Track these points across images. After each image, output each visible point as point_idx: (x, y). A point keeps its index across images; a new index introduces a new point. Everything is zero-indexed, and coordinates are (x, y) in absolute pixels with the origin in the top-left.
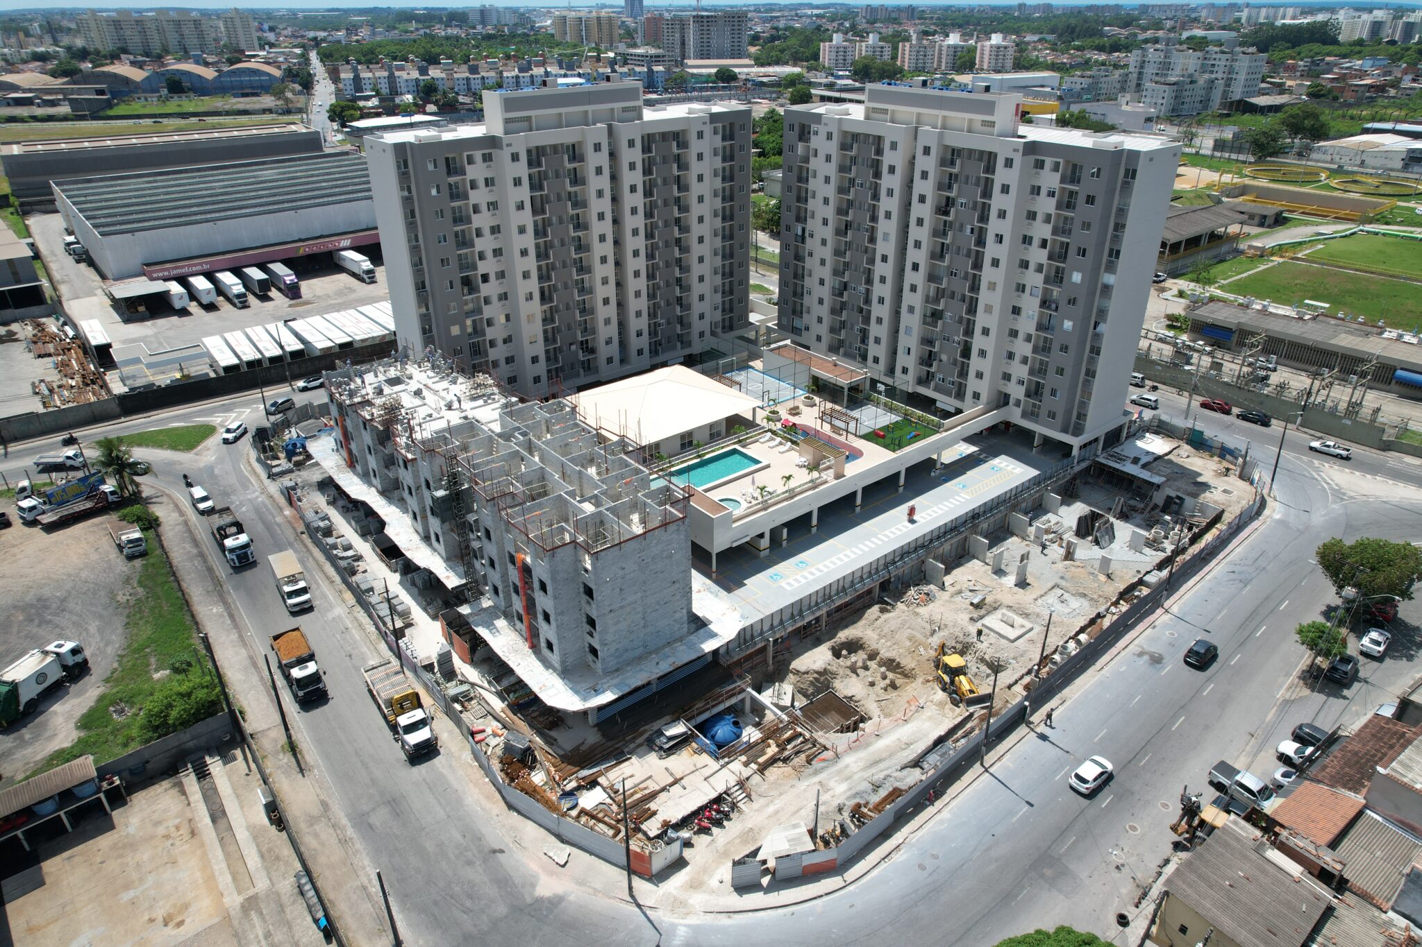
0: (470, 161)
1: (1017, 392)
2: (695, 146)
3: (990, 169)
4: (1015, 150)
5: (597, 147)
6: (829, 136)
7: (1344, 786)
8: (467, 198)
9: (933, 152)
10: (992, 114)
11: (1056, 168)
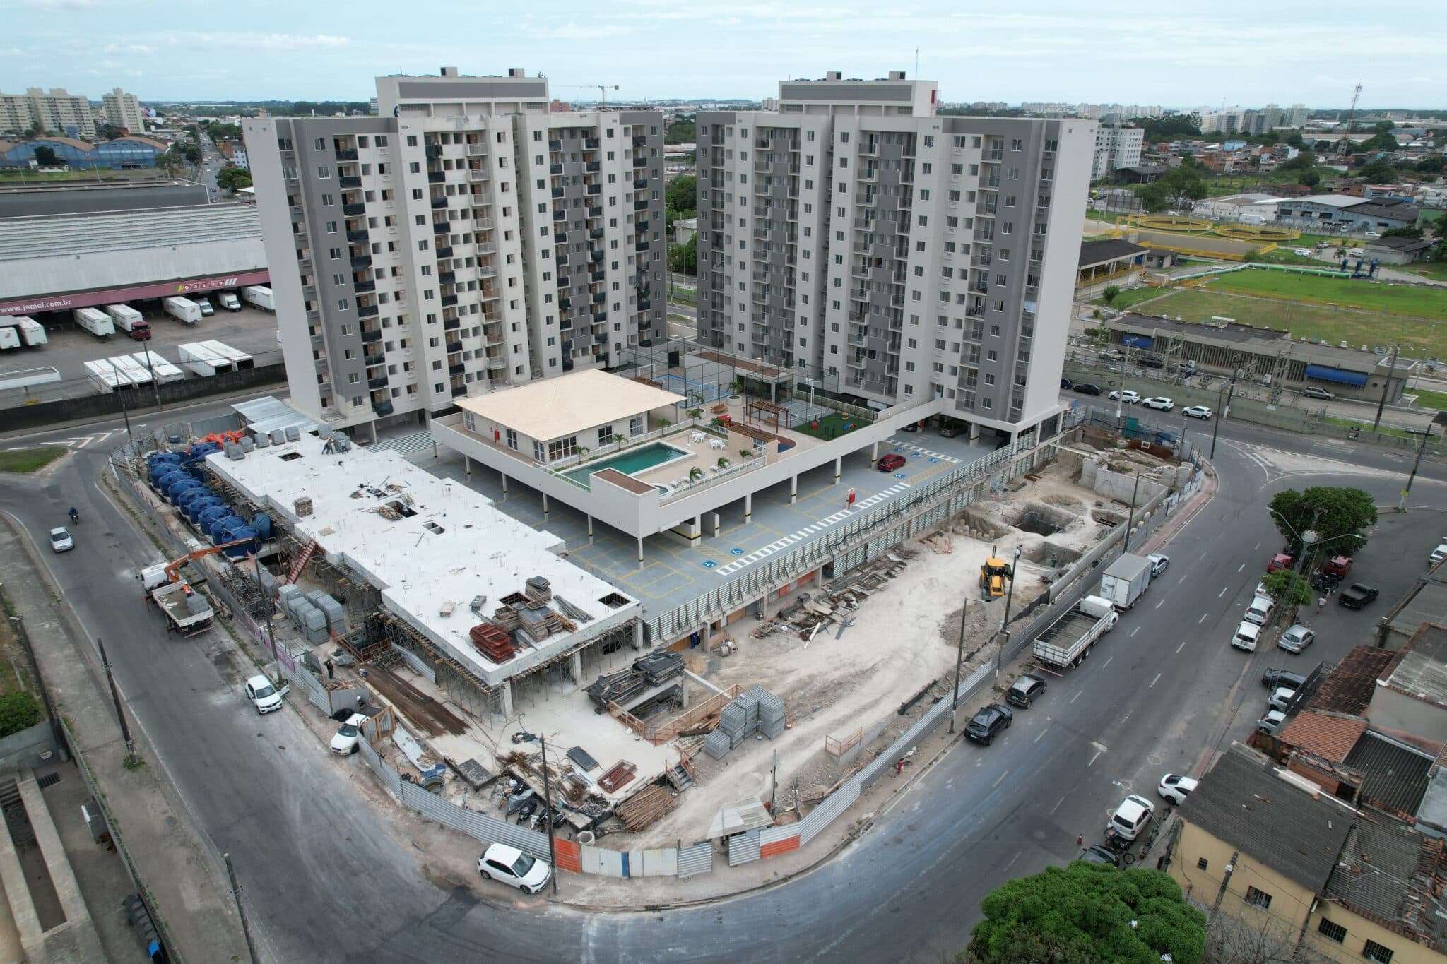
0: (363, 142)
1: (950, 382)
2: (606, 145)
3: (911, 150)
4: (935, 127)
5: (501, 137)
6: (744, 133)
7: (1343, 710)
8: (359, 184)
9: (852, 138)
10: (908, 97)
11: (977, 144)
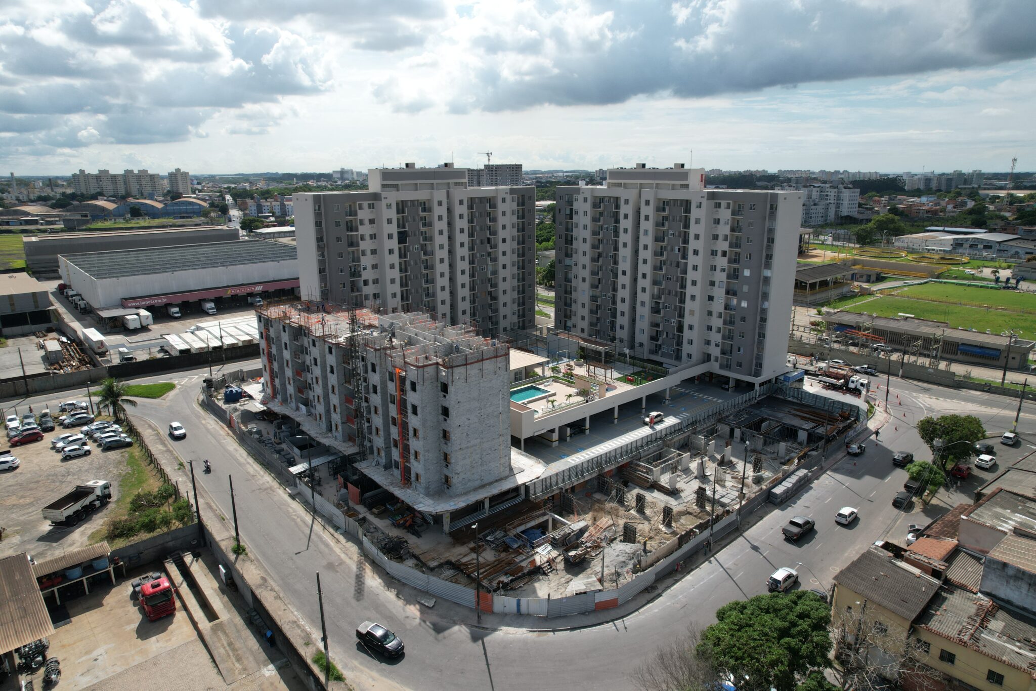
0: (361, 208)
1: (715, 352)
2: (501, 207)
3: (688, 210)
4: (702, 197)
5: (440, 203)
6: (585, 200)
7: (945, 536)
8: (357, 230)
9: (652, 203)
10: (687, 179)
11: (728, 207)
